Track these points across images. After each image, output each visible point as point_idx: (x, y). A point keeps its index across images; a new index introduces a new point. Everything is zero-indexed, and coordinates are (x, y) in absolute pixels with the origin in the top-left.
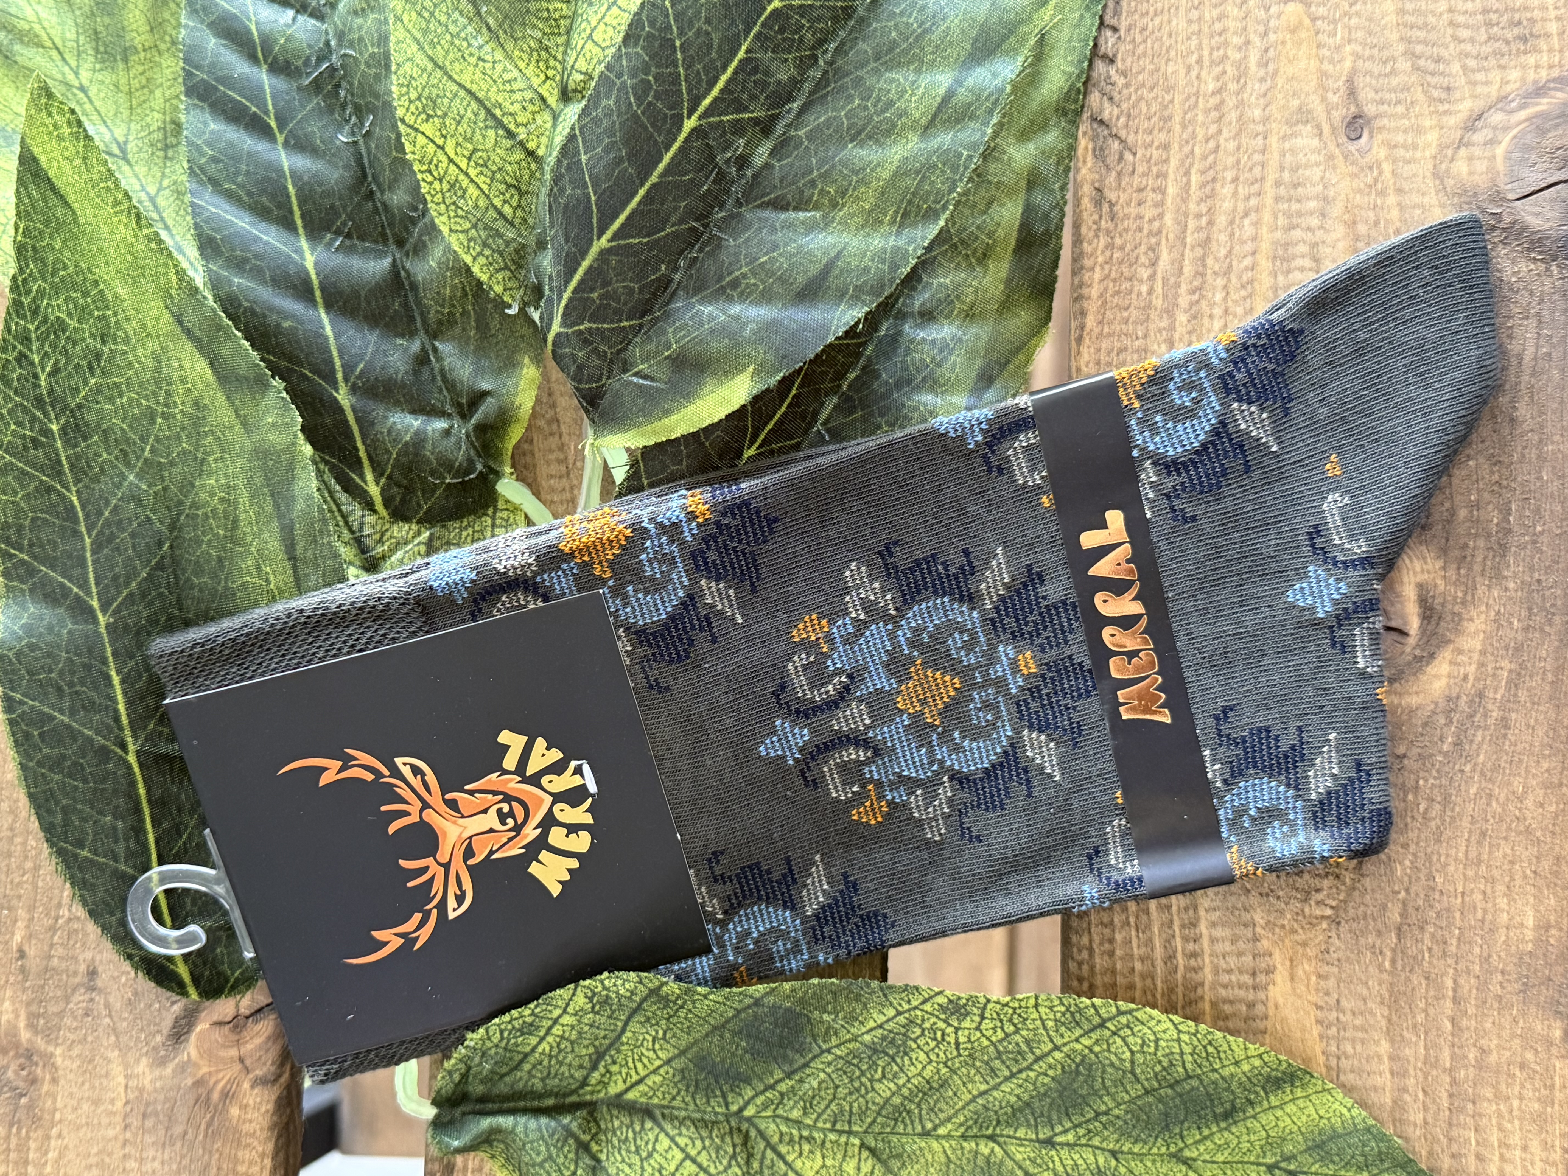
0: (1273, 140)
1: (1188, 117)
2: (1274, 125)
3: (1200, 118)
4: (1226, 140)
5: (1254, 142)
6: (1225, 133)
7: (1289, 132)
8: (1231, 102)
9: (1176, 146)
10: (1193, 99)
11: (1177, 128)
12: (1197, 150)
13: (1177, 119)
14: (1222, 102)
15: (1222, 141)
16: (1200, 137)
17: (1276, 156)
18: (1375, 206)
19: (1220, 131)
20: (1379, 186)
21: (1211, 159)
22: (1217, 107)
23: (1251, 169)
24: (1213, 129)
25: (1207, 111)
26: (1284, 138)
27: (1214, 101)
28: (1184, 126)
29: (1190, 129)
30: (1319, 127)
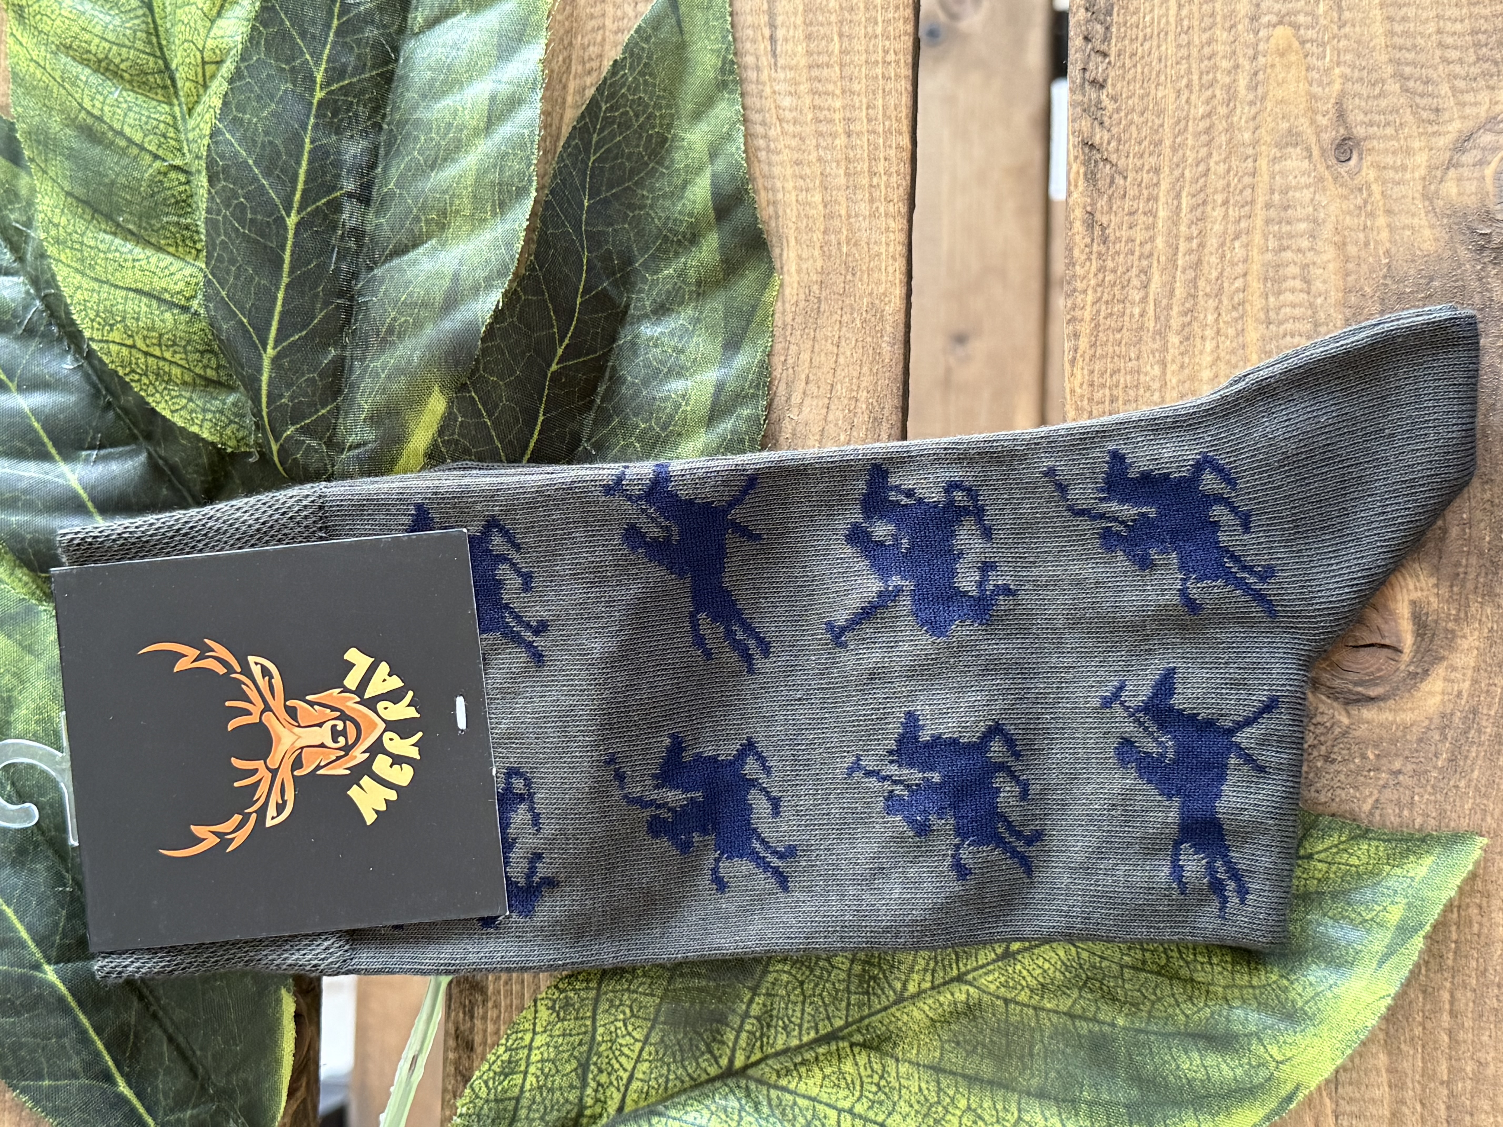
0: (1263, 164)
1: (1178, 140)
2: (1264, 148)
3: (1190, 142)
4: (1217, 163)
5: (1244, 165)
6: (1215, 157)
7: (1278, 155)
8: (1221, 126)
9: (1167, 169)
10: (1183, 123)
11: (1167, 152)
12: (1187, 173)
13: (1167, 143)
14: (1212, 126)
15: (1212, 164)
16: (1190, 160)
17: (1266, 178)
18: (1365, 227)
19: (1210, 155)
20: (1369, 208)
21: (1202, 181)
22: (1208, 131)
23: (1241, 191)
24: (1204, 151)
25: (1197, 135)
26: (1274, 160)
27: (1203, 125)
28: (1174, 149)
29: (1181, 152)
30: (1308, 150)
